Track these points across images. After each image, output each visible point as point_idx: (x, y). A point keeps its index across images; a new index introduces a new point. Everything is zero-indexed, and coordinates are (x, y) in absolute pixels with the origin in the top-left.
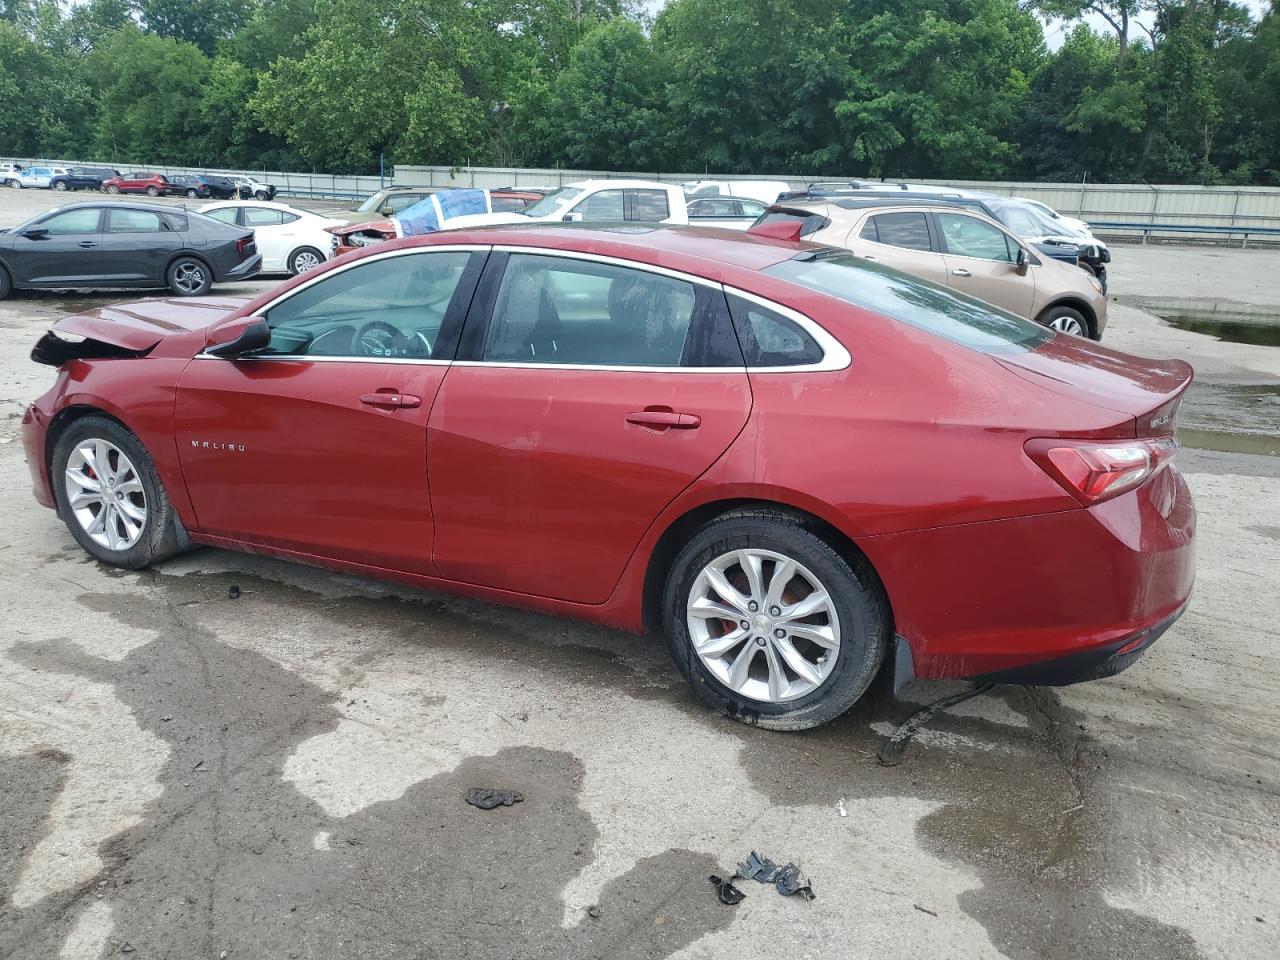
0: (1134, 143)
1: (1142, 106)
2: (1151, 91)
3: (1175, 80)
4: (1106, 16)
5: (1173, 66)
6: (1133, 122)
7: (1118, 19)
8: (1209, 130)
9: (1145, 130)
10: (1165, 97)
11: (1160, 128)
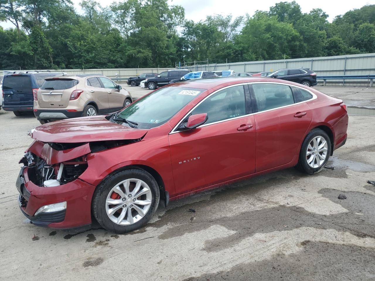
0: (31, 58)
1: (31, 48)
2: (32, 44)
3: (38, 41)
4: (11, 21)
5: (36, 37)
6: (30, 52)
7: (15, 22)
8: (51, 55)
9: (34, 54)
10: (37, 45)
11: (38, 54)
